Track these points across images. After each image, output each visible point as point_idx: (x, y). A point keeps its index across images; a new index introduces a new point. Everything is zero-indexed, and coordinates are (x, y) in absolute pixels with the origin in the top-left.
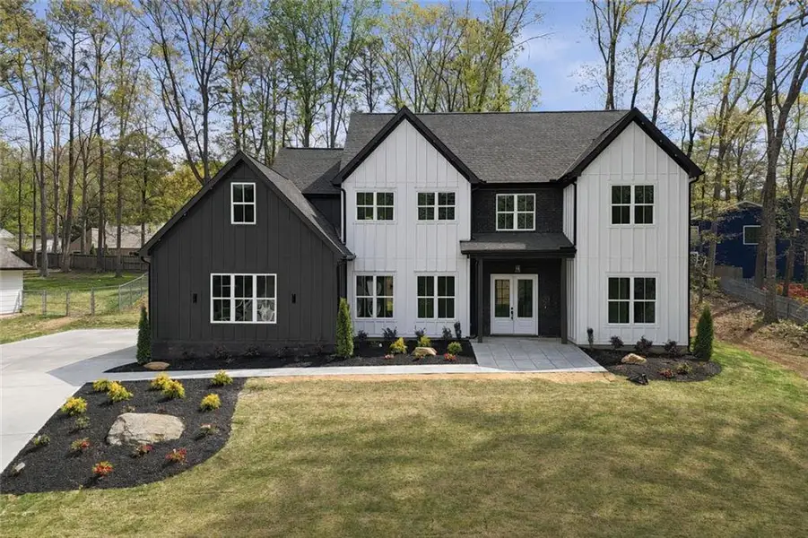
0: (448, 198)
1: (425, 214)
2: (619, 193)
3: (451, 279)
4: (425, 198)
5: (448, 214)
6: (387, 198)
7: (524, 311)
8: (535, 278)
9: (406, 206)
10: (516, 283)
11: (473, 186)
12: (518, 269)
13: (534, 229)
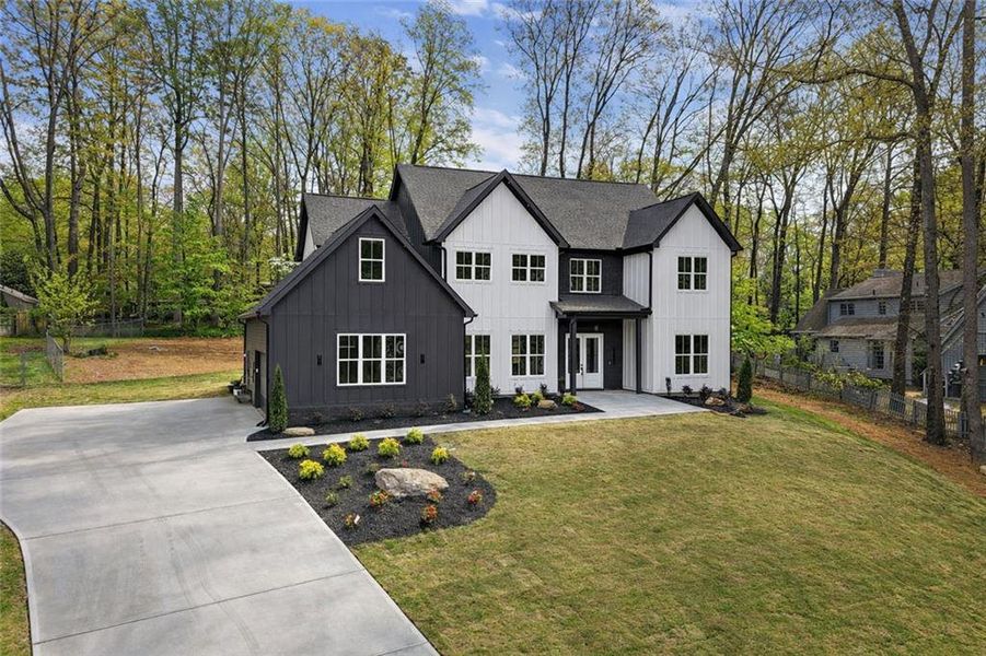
0: (538, 261)
1: (519, 275)
2: (684, 263)
3: (541, 338)
4: (519, 260)
5: (538, 276)
6: (484, 259)
7: (592, 368)
8: (600, 338)
9: (501, 267)
10: (585, 341)
11: (560, 250)
12: (596, 328)
13: (600, 291)
